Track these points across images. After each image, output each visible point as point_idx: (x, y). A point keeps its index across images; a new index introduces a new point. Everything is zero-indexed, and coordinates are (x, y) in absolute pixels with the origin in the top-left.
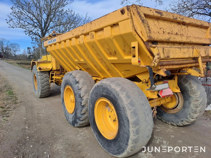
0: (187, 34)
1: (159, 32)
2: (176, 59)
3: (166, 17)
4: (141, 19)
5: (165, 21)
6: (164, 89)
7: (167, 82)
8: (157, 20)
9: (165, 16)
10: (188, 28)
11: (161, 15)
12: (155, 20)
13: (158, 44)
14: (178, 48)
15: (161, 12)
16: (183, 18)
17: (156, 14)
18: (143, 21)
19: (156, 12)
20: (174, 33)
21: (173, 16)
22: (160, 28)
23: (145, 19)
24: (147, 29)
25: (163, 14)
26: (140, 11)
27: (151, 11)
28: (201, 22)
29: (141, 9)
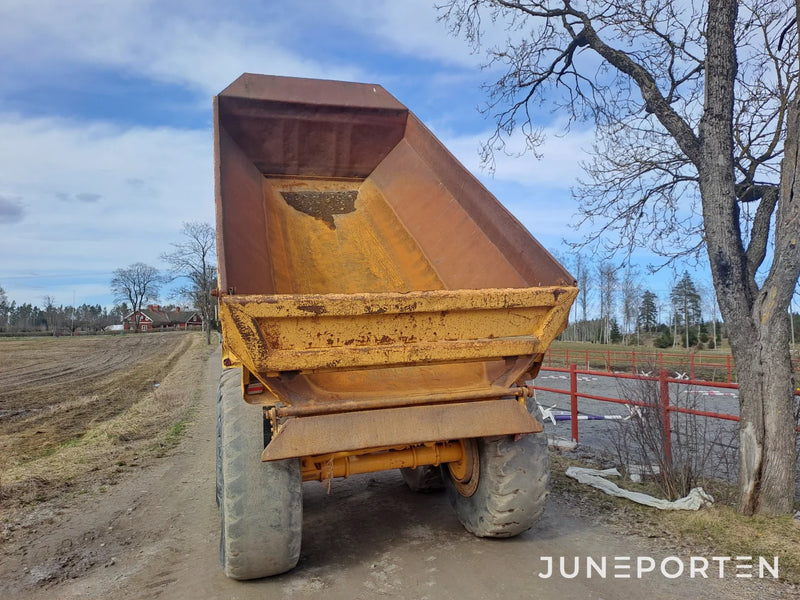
0: (435, 334)
3: (337, 314)
8: (314, 322)
9: (332, 312)
10: (444, 319)
11: (318, 312)
15: (320, 305)
16: (415, 304)
17: (298, 313)
18: (246, 337)
19: (299, 308)
20: (372, 339)
21: (367, 307)
22: (319, 335)
23: (255, 331)
24: (256, 351)
25: (328, 309)
26: (241, 315)
27: (280, 308)
28: (505, 301)
29: (246, 309)
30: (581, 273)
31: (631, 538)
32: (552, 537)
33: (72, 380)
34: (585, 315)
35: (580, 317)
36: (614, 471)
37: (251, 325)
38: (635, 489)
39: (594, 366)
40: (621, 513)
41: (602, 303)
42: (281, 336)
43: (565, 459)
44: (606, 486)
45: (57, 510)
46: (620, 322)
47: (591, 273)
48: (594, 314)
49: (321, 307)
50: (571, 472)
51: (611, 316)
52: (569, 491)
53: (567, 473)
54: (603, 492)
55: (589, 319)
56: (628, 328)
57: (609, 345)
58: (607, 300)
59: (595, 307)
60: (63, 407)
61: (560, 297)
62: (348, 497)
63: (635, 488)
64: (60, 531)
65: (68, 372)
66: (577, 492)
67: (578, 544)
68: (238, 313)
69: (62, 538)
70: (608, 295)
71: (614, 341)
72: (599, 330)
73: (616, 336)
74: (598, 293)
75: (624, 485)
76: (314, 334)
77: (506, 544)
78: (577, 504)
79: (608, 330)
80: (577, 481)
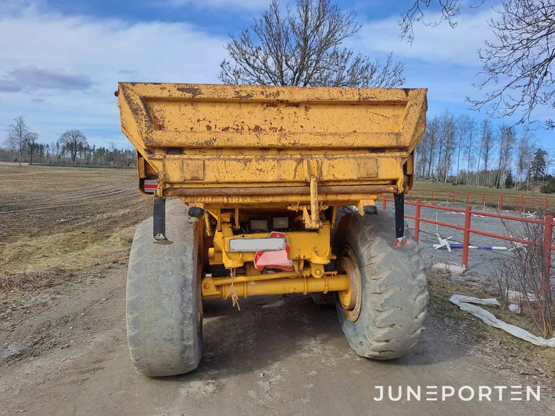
0: (302, 127)
1: (192, 129)
2: (253, 183)
3: (211, 97)
4: (131, 108)
5: (217, 104)
6: (269, 251)
7: (282, 236)
8: (192, 104)
9: (206, 94)
10: (308, 113)
11: (194, 94)
12: (186, 105)
13: (185, 152)
14: (235, 160)
15: (196, 87)
16: (278, 92)
17: (177, 94)
18: (135, 112)
19: (178, 89)
20: (246, 128)
21: (236, 92)
22: (199, 121)
23: (142, 107)
24: (143, 125)
25: (203, 92)
26: (132, 93)
27: (163, 89)
28: (359, 94)
29: (135, 88)
30: (486, 134)
31: (504, 372)
32: (426, 363)
33: (118, 198)
34: (486, 166)
35: (482, 168)
36: (494, 301)
37: (139, 102)
38: (512, 321)
39: (488, 205)
40: (496, 345)
41: (501, 158)
42: (166, 120)
43: (452, 285)
44: (484, 316)
45: (53, 296)
46: (514, 173)
47: (495, 134)
48: (493, 165)
49: (197, 90)
50: (455, 299)
51: (507, 168)
52: (450, 317)
53: (451, 300)
54: (482, 321)
55: (489, 169)
56: (519, 176)
57: (504, 190)
58: (505, 154)
59: (495, 160)
60: (105, 216)
61: (410, 93)
62: (263, 305)
63: (512, 318)
64: (47, 313)
65: (118, 192)
66: (457, 318)
67: (451, 373)
68: (129, 91)
69: (46, 319)
70: (507, 152)
71: (507, 187)
72: (497, 178)
73: (509, 183)
74: (499, 149)
75: (502, 315)
76: (194, 120)
77: (383, 366)
78: (456, 331)
79: (503, 178)
80: (459, 307)
